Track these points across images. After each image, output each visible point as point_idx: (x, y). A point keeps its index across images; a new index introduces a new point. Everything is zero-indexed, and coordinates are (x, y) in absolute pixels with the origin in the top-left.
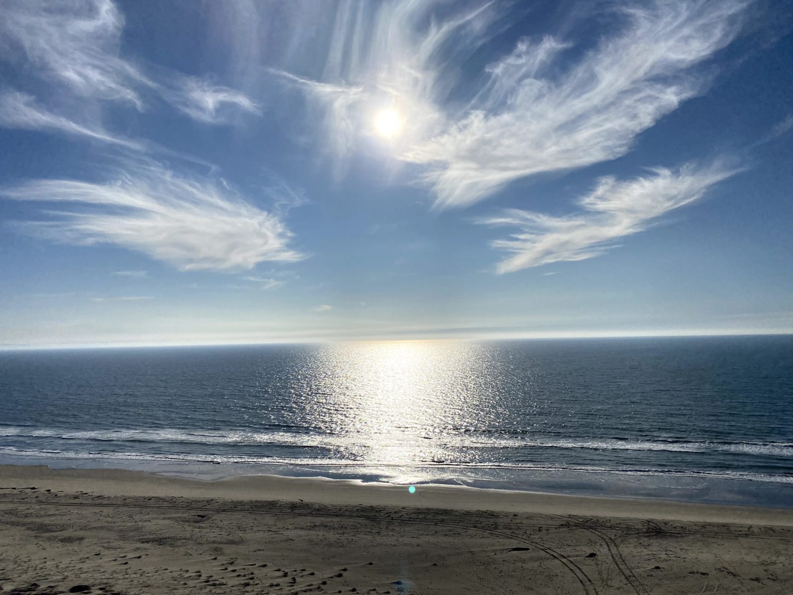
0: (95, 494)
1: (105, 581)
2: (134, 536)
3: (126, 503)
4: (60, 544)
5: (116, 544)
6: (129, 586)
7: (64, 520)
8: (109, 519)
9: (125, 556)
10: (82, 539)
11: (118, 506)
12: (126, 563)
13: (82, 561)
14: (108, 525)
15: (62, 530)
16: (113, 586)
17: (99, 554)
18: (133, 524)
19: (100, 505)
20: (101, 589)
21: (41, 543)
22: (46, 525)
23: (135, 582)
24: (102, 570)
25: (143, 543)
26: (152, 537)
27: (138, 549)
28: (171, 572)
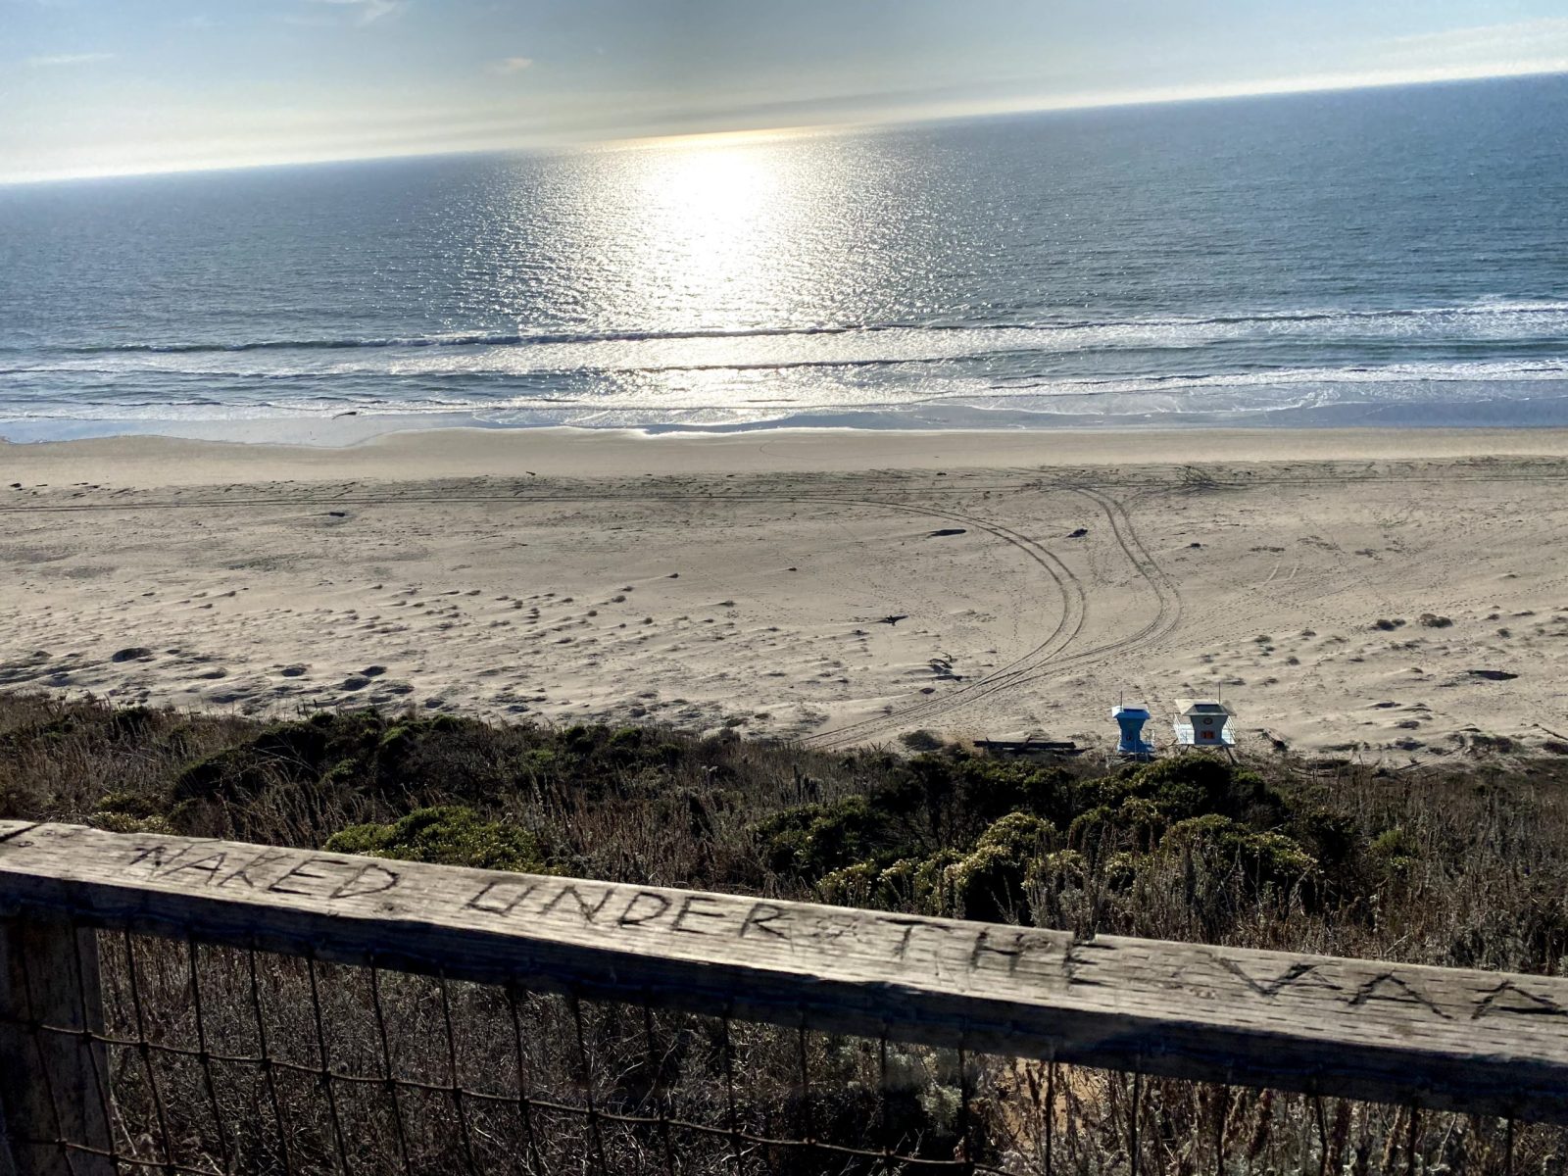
0: (115, 487)
1: (177, 639)
2: (212, 558)
3: (180, 499)
4: (69, 581)
5: (182, 573)
6: (224, 644)
7: (65, 537)
9: (204, 595)
10: (112, 569)
11: (168, 506)
12: (210, 606)
13: (124, 606)
14: (156, 540)
15: (68, 556)
16: (193, 646)
17: (152, 594)
18: (205, 537)
19: (131, 506)
20: (171, 652)
21: (30, 582)
22: (32, 550)
23: (234, 636)
24: (165, 620)
25: (232, 568)
26: (247, 557)
27: (226, 580)
28: (299, 615)
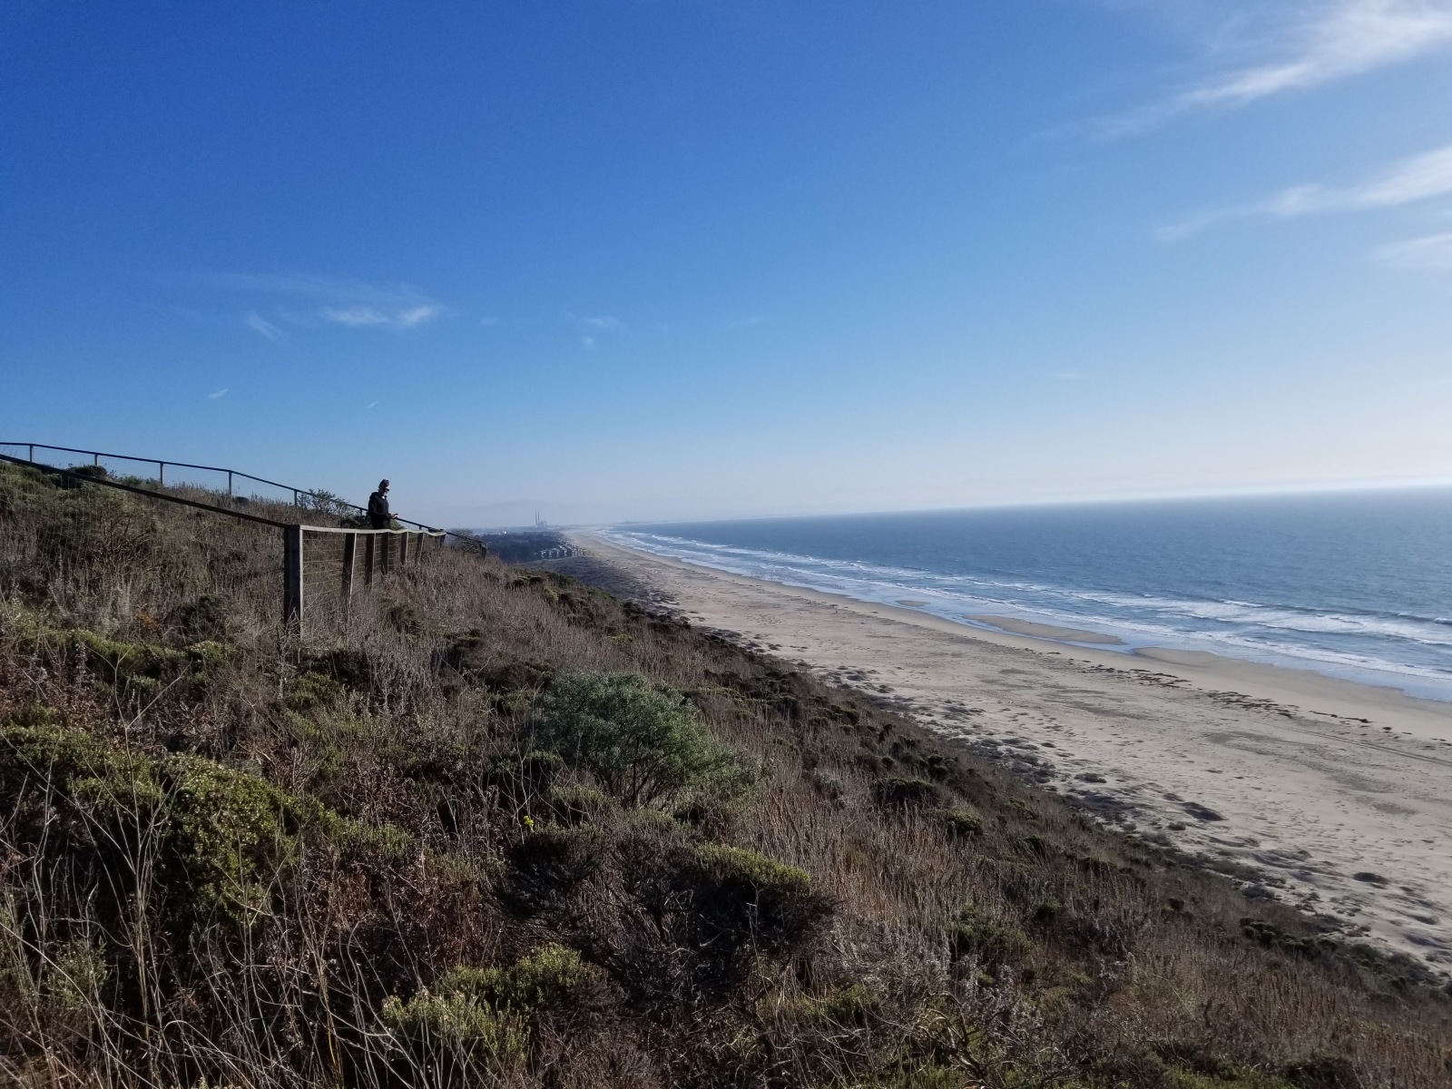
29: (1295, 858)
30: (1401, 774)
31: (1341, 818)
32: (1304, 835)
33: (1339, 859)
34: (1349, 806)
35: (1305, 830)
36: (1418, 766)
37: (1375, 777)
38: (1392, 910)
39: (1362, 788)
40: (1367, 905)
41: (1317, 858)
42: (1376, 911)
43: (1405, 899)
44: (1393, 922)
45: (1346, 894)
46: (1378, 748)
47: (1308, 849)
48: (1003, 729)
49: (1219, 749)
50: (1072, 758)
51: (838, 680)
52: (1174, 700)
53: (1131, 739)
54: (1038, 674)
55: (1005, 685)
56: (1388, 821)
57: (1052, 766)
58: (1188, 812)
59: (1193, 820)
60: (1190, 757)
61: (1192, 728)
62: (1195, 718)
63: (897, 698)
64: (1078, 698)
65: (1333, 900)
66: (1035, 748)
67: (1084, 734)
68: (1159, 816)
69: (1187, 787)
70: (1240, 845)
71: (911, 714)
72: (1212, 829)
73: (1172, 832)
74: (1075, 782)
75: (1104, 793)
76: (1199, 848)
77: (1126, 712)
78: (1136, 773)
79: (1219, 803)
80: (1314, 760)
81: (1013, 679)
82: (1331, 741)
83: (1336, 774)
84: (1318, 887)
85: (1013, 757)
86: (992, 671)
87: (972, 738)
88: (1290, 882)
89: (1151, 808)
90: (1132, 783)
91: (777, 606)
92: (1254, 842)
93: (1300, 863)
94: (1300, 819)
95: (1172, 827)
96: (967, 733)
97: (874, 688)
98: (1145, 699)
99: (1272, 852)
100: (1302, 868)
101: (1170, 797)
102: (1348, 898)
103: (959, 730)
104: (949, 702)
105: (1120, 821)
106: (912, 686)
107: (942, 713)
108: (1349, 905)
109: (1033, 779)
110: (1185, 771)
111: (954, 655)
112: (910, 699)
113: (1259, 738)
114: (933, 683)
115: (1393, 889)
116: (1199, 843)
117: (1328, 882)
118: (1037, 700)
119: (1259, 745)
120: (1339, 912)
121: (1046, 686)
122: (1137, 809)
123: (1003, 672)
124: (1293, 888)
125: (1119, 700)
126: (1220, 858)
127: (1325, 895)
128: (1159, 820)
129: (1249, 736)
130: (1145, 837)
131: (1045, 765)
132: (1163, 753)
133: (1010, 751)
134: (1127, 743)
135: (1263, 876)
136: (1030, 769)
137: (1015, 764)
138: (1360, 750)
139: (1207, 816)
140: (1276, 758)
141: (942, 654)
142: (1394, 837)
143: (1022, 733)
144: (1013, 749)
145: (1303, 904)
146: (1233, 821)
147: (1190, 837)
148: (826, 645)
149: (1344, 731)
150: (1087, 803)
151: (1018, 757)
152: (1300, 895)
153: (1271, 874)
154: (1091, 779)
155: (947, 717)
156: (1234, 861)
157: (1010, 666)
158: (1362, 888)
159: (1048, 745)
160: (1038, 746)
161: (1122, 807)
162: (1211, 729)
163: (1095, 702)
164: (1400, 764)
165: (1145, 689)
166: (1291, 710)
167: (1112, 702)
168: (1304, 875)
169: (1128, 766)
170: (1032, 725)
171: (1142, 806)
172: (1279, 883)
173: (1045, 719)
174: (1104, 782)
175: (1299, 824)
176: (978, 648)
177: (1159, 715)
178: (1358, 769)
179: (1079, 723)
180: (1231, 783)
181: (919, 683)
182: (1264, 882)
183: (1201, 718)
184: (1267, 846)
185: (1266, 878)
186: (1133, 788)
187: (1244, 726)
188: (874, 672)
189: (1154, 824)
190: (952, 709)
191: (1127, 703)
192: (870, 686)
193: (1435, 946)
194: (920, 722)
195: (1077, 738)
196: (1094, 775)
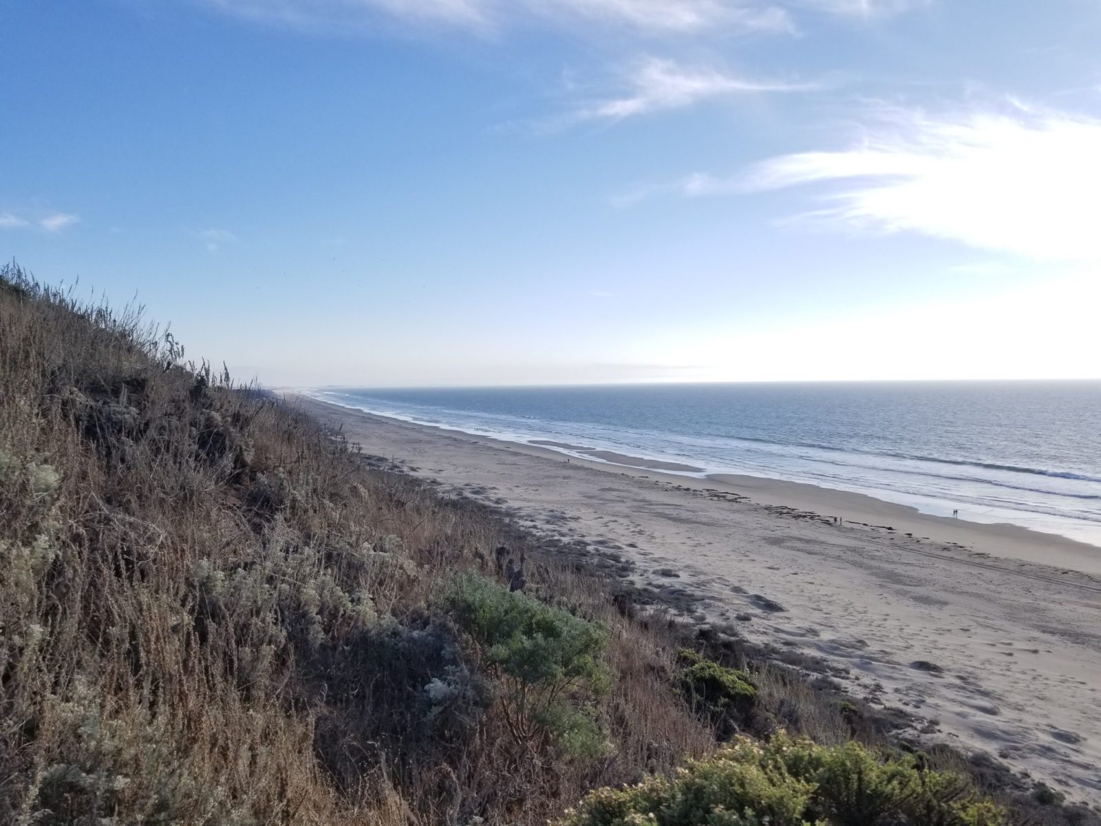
8: (992, 587)
29: (853, 647)
30: (929, 571)
31: (887, 610)
32: (856, 624)
33: (892, 647)
34: (890, 598)
35: (857, 620)
36: (941, 564)
37: (908, 573)
38: (953, 701)
39: (899, 582)
40: (930, 696)
41: (873, 647)
42: (940, 702)
43: (964, 688)
44: (958, 714)
45: (908, 684)
46: (904, 549)
47: (863, 638)
48: (594, 533)
49: (775, 550)
50: (651, 556)
51: (460, 494)
52: (738, 511)
53: (703, 541)
54: (629, 492)
55: (601, 499)
56: (926, 612)
57: (633, 563)
58: (753, 603)
59: (758, 611)
60: (752, 556)
61: (752, 533)
62: (754, 525)
63: (510, 508)
64: (660, 509)
65: (897, 690)
66: (619, 548)
67: (664, 537)
68: (727, 607)
69: (750, 581)
70: (802, 635)
71: (516, 520)
72: (775, 620)
73: (739, 623)
74: (652, 576)
75: (678, 587)
76: (765, 639)
77: (698, 520)
78: (706, 569)
79: (779, 595)
80: (856, 559)
81: (608, 495)
82: (866, 544)
83: (874, 571)
84: (879, 676)
85: (599, 555)
86: (593, 489)
87: (565, 540)
88: (854, 672)
89: (720, 600)
90: (702, 578)
91: (430, 442)
92: (815, 633)
93: (859, 653)
94: (851, 610)
95: (740, 618)
96: (563, 535)
97: (490, 500)
98: (714, 511)
99: (833, 641)
100: (861, 657)
101: (737, 590)
102: (911, 689)
103: (555, 533)
104: (552, 511)
105: (691, 611)
106: (525, 500)
107: (543, 520)
108: (913, 696)
109: (614, 574)
110: (748, 567)
111: (565, 477)
112: (519, 509)
113: (808, 541)
114: (543, 497)
115: (950, 679)
116: (765, 633)
117: (888, 672)
118: (627, 511)
119: (809, 547)
120: (906, 704)
121: (635, 500)
122: (707, 601)
123: (603, 490)
124: (857, 679)
125: (694, 511)
126: (785, 649)
127: (888, 686)
128: (727, 611)
129: (800, 540)
130: (714, 627)
131: (627, 562)
132: (729, 553)
133: (597, 550)
134: (699, 545)
135: (828, 667)
136: (613, 566)
137: (599, 561)
138: (891, 551)
139: (771, 607)
140: (823, 557)
141: (555, 477)
142: (934, 626)
143: (611, 536)
144: (600, 548)
145: (871, 696)
146: (793, 612)
147: (756, 627)
148: (460, 469)
149: (876, 536)
150: (661, 596)
151: (605, 555)
152: (866, 687)
153: (835, 665)
154: (666, 573)
155: (548, 522)
156: (799, 651)
157: (608, 485)
158: (920, 677)
159: (632, 545)
160: (623, 546)
161: (693, 599)
162: (768, 534)
163: (674, 513)
164: (925, 562)
165: (715, 503)
166: (832, 520)
167: (687, 513)
168: (866, 664)
169: (700, 563)
170: (620, 530)
171: (712, 598)
172: (844, 674)
173: (632, 525)
174: (678, 576)
175: (850, 614)
176: (585, 473)
177: (726, 523)
178: (892, 566)
179: (660, 529)
180: (788, 579)
181: (531, 497)
182: (830, 673)
183: (759, 525)
184: (826, 636)
185: (832, 669)
186: (703, 582)
187: (794, 532)
188: (494, 488)
189: (722, 614)
190: (555, 517)
191: (700, 513)
192: (488, 499)
193: (1004, 740)
194: (523, 526)
195: (657, 540)
196: (670, 570)
